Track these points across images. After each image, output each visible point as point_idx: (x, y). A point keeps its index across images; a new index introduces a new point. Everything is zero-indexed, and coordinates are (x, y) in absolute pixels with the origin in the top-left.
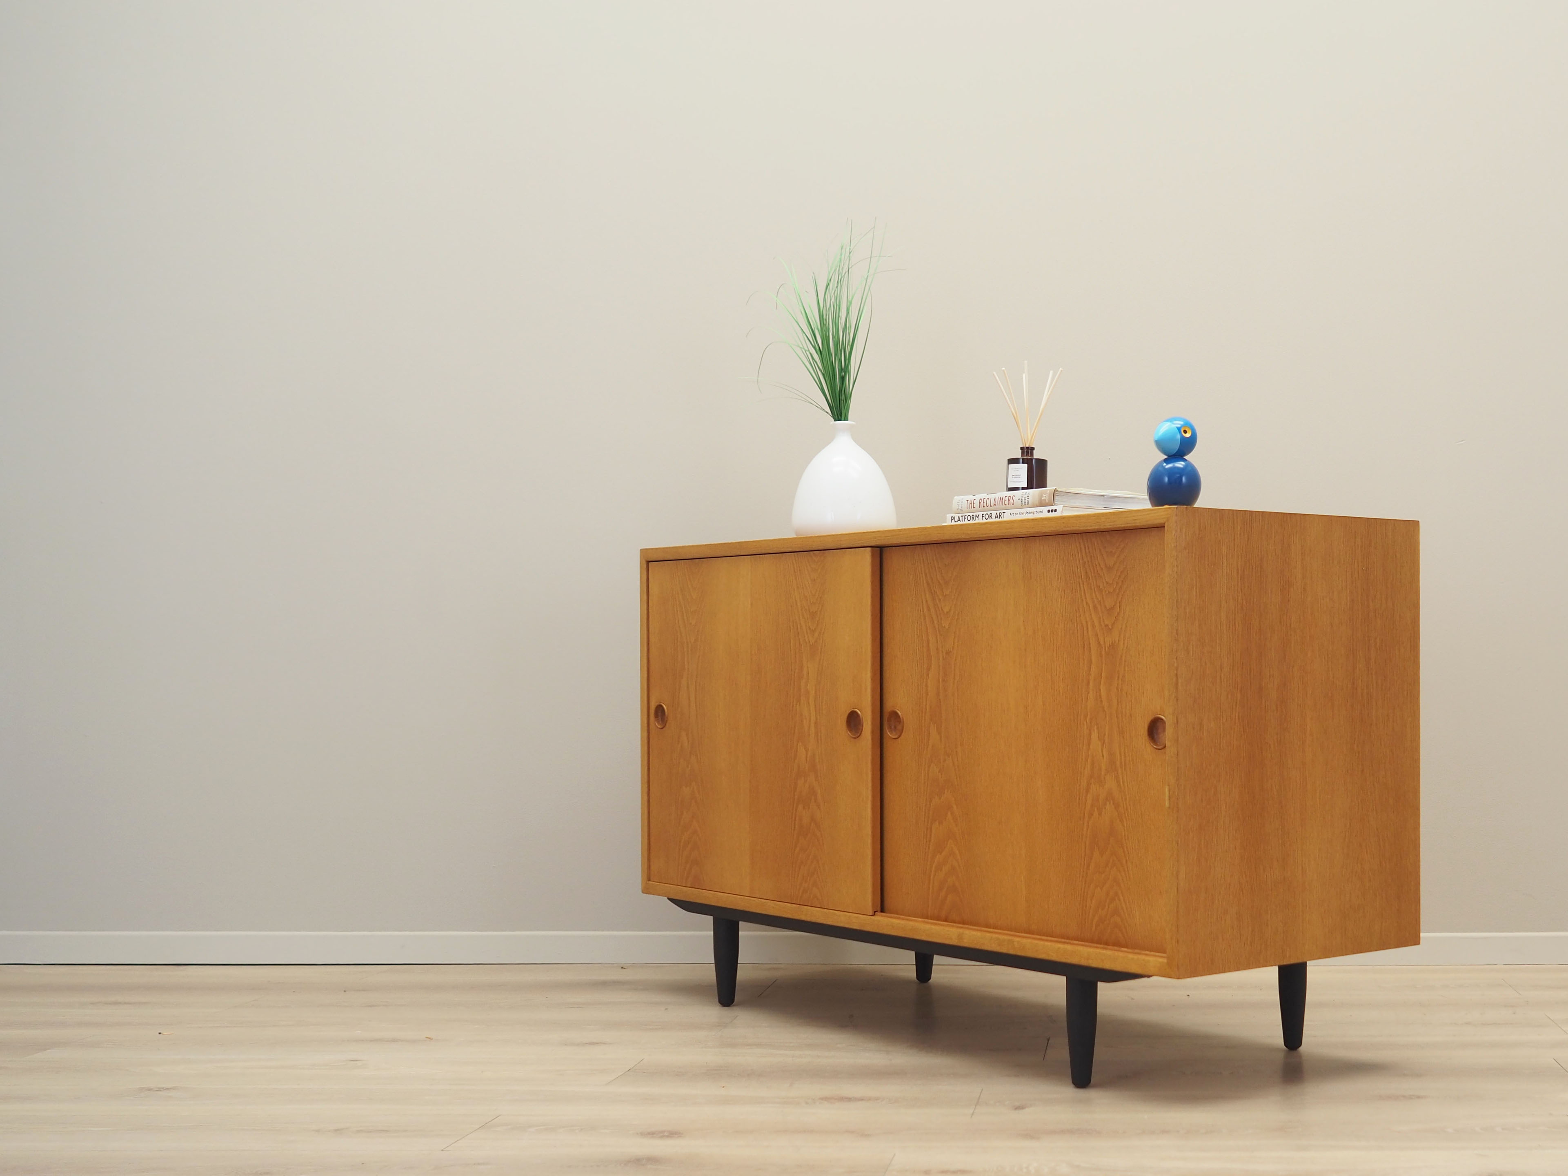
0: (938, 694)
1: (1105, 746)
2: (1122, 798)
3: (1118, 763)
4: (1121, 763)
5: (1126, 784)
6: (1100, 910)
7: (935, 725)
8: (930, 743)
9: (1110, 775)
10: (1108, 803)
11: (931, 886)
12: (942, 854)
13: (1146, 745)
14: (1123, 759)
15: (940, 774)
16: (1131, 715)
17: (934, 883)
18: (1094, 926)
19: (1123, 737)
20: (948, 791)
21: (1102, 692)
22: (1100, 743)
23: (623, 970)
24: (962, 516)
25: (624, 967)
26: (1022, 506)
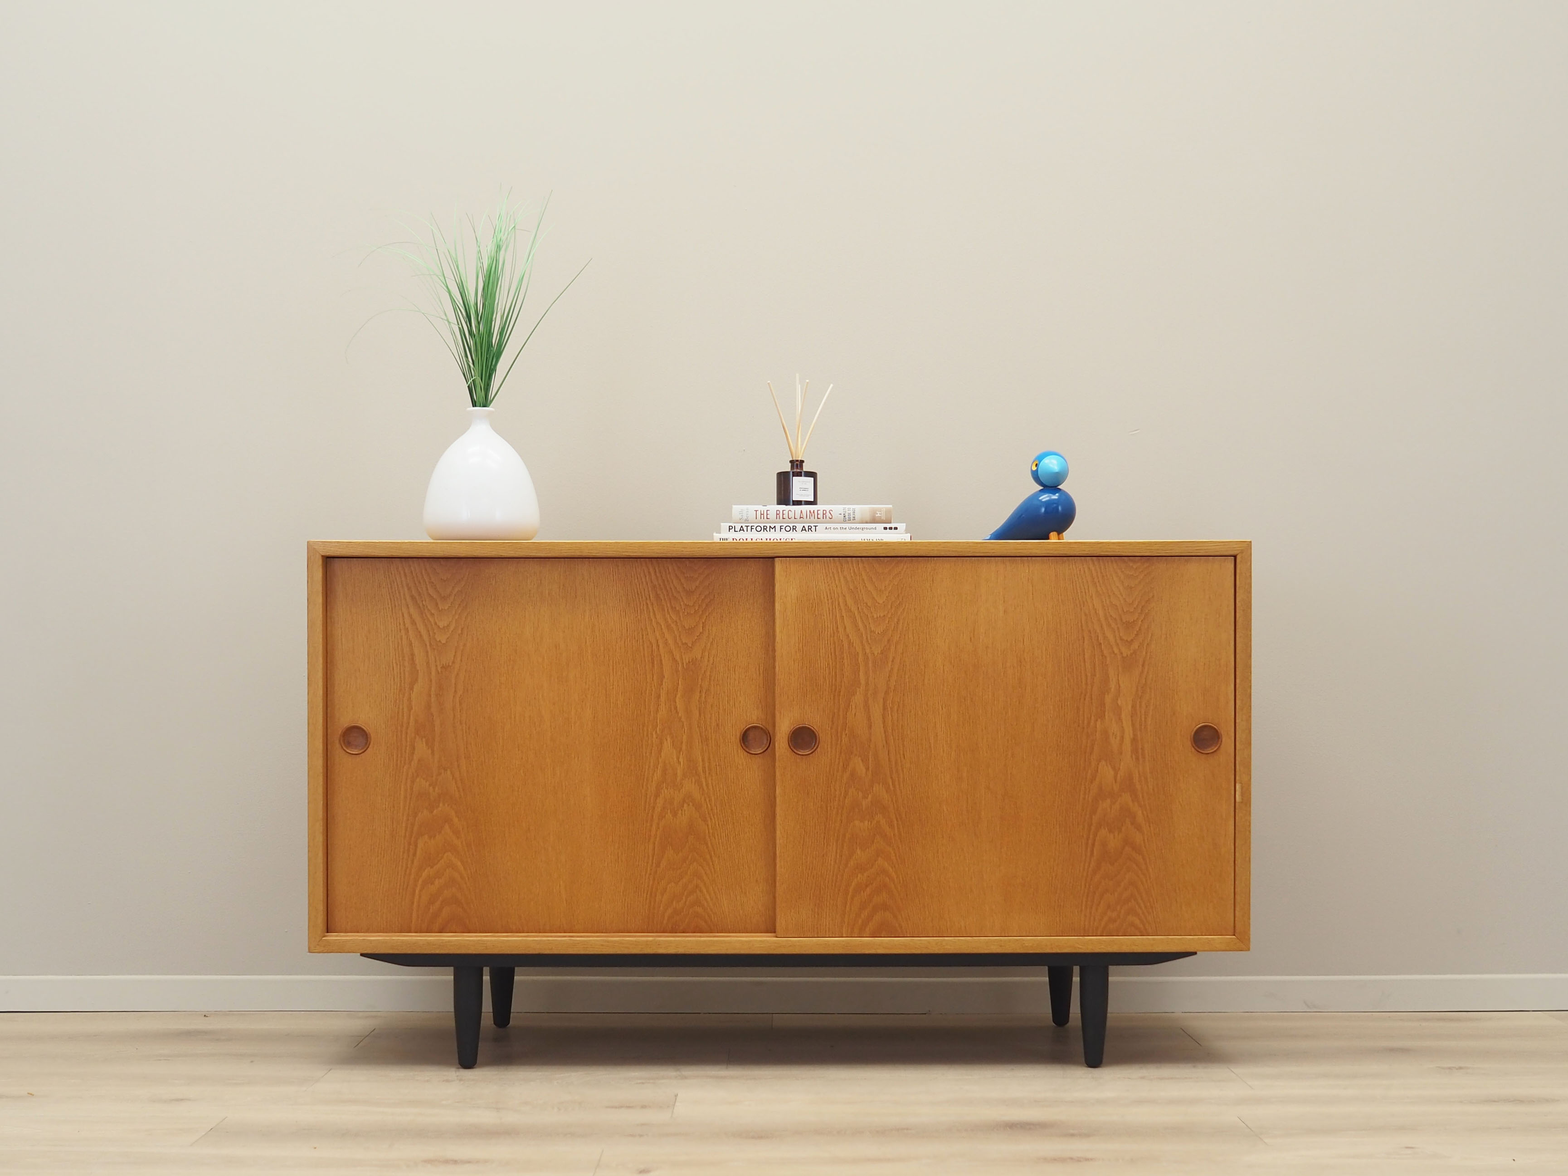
0: (428, 706)
1: (681, 753)
2: (705, 800)
3: (700, 769)
4: (704, 767)
5: (711, 787)
6: (674, 903)
7: (424, 740)
8: (415, 758)
9: (689, 779)
10: (685, 805)
11: (416, 900)
12: (435, 867)
13: (738, 751)
14: (707, 765)
15: (431, 788)
16: (718, 725)
17: (420, 897)
18: (666, 918)
19: (707, 745)
20: (444, 805)
21: (677, 704)
22: (675, 751)
23: (205, 1018)
24: (747, 526)
25: (206, 1015)
26: (845, 521)
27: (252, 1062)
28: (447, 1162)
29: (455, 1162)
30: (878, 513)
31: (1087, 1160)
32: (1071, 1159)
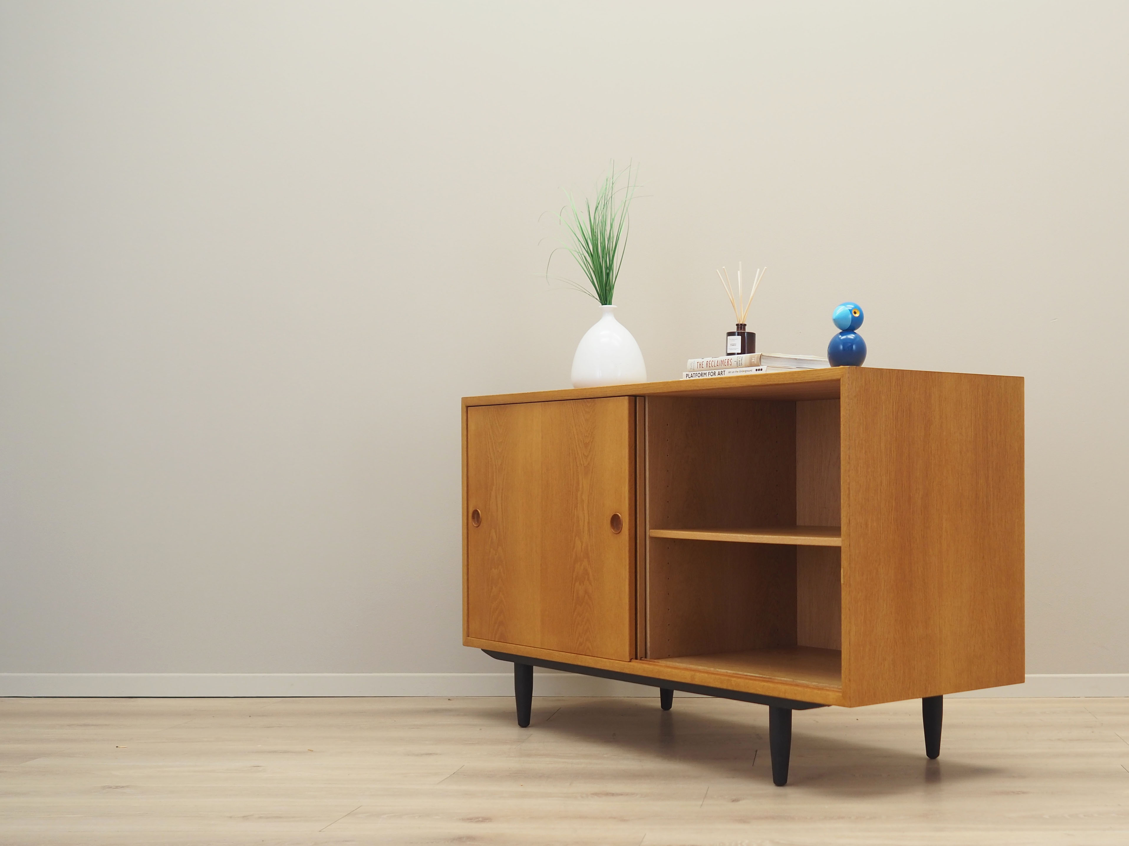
23: (449, 701)
24: (694, 374)
25: (450, 699)
26: (737, 367)
27: (481, 729)
28: (607, 794)
29: (613, 795)
30: (753, 359)
31: (1024, 793)
32: (1013, 792)
